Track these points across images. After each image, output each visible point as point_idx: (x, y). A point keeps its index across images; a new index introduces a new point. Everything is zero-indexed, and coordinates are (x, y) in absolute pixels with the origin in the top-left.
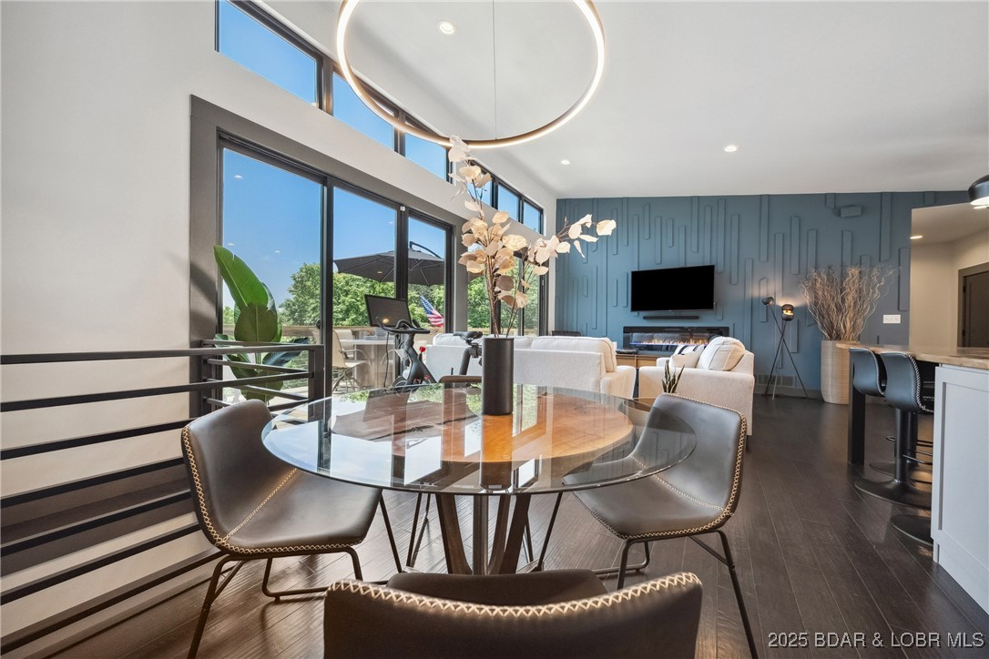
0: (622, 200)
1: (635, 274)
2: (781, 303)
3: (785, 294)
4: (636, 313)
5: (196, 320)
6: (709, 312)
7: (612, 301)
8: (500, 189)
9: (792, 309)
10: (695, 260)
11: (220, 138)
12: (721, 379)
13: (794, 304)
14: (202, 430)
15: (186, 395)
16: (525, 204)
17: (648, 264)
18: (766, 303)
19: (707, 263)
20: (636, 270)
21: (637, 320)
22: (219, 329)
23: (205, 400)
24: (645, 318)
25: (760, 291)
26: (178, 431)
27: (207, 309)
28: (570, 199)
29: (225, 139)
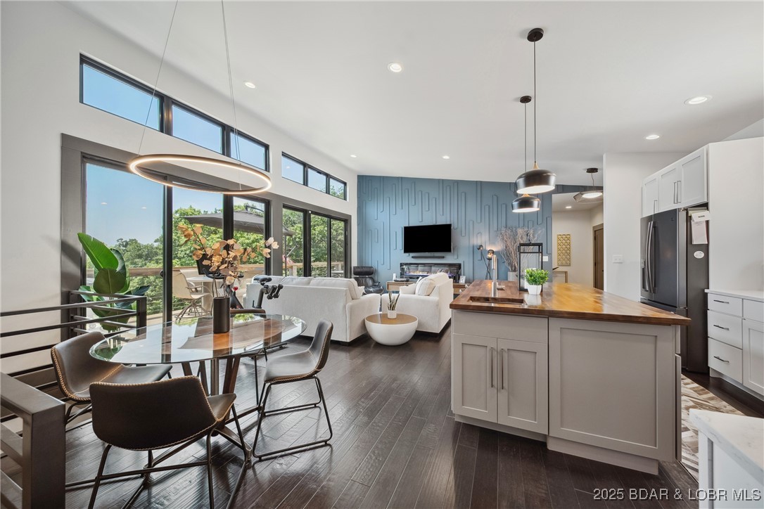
0: (398, 178)
1: (406, 228)
2: (488, 249)
3: (492, 243)
4: (407, 254)
5: (65, 277)
6: (448, 253)
7: (393, 246)
8: (310, 171)
9: (493, 252)
10: (441, 221)
11: (84, 157)
12: (423, 301)
13: (495, 249)
14: (62, 348)
15: (59, 330)
16: (331, 180)
17: (415, 222)
18: (479, 249)
19: (448, 223)
20: (407, 225)
21: (408, 258)
22: (83, 282)
23: (72, 330)
24: (413, 257)
25: (477, 241)
26: (49, 351)
27: (74, 269)
28: (366, 176)
29: (86, 158)
